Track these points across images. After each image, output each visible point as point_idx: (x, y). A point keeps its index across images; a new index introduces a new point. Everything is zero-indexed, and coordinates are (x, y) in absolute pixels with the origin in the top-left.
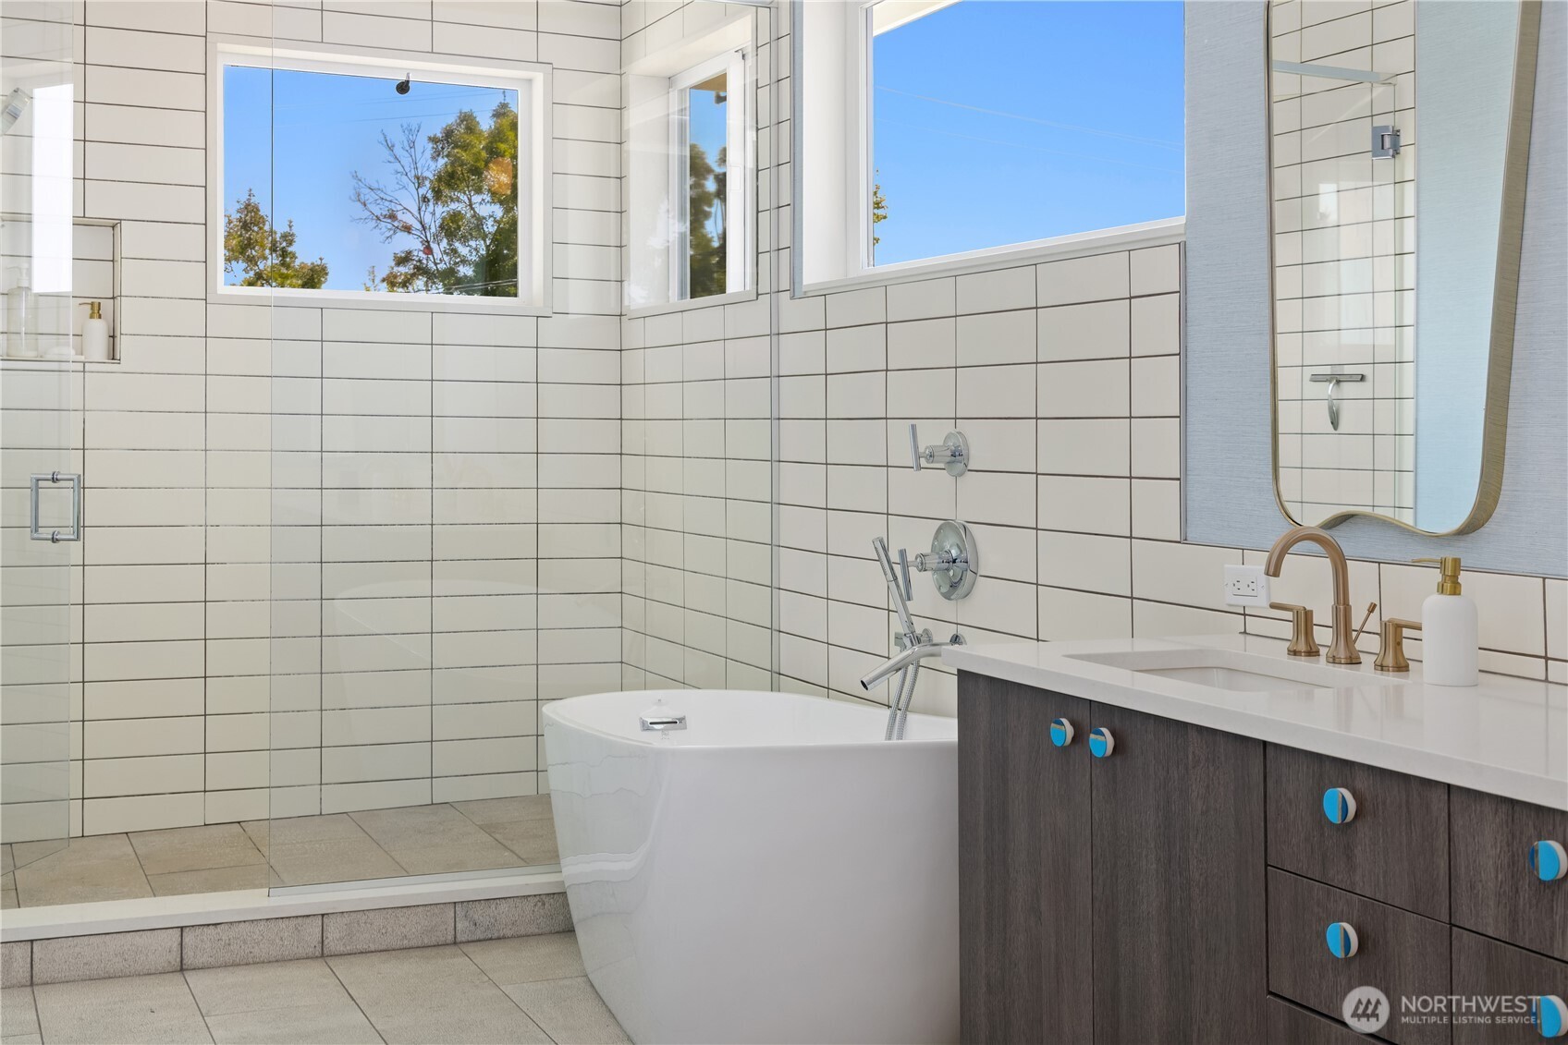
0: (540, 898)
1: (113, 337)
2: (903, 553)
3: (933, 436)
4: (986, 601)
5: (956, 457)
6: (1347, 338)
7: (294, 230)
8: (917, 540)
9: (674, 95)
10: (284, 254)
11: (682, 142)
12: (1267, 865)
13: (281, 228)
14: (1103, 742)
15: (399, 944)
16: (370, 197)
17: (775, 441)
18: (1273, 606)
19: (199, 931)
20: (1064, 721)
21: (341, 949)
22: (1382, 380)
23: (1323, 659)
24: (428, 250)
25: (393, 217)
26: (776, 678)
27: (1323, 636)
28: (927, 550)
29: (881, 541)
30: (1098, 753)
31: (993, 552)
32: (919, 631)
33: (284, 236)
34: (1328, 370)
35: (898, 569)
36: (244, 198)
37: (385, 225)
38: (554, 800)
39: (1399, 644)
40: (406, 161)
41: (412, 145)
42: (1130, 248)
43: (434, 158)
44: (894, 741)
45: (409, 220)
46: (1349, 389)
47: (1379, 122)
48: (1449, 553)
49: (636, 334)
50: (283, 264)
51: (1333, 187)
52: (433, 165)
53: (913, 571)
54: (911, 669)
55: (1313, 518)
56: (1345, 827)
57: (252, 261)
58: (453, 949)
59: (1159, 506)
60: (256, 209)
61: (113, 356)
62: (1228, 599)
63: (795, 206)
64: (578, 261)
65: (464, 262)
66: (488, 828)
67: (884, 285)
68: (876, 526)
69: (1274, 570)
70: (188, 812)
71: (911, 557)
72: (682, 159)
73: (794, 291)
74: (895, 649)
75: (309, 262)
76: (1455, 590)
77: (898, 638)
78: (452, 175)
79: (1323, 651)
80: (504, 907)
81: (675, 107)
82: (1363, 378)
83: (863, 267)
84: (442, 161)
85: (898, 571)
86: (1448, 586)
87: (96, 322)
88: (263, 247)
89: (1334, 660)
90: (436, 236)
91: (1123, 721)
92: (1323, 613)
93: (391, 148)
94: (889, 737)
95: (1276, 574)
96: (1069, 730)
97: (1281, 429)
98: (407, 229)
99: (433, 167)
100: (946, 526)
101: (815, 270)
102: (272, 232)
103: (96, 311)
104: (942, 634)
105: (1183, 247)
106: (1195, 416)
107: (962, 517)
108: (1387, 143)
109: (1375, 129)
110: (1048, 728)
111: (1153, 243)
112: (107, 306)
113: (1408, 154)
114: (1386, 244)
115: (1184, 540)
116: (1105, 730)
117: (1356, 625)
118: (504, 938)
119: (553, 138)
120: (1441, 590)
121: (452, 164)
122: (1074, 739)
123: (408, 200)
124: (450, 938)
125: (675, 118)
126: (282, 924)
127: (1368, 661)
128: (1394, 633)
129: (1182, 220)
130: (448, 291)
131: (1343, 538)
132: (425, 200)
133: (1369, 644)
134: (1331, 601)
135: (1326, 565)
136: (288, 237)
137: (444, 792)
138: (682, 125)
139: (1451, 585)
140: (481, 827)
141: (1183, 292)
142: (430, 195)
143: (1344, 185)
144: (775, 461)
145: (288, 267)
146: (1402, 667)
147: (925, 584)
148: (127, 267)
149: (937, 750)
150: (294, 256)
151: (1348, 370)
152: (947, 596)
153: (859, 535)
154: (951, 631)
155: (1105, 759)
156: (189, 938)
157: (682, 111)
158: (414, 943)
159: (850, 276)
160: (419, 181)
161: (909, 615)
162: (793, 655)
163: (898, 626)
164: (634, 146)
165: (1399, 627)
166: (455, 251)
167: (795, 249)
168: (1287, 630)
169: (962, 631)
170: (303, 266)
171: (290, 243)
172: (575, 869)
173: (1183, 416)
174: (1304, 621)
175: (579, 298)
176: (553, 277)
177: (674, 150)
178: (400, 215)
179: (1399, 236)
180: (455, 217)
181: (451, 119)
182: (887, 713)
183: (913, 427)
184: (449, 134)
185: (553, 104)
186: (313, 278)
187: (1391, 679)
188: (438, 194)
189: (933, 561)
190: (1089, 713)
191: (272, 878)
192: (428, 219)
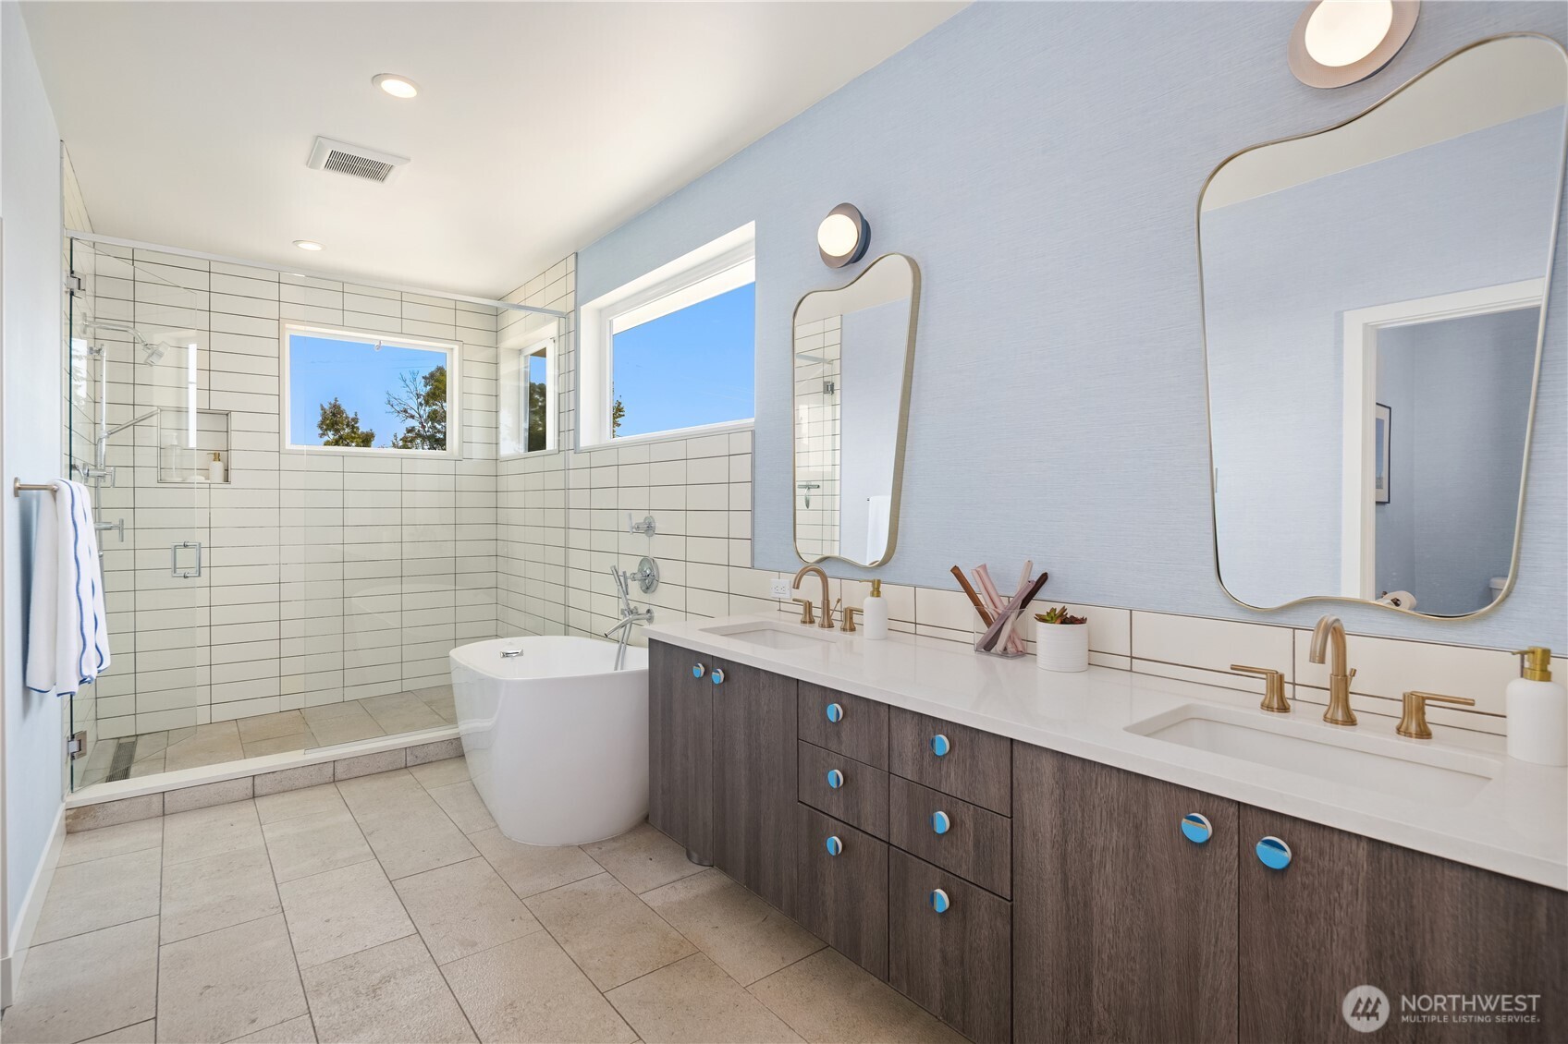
0: (450, 741)
1: (227, 470)
2: (624, 573)
3: (639, 518)
4: (663, 594)
5: (649, 529)
6: (811, 469)
7: (358, 417)
8: (630, 566)
9: (522, 358)
10: (353, 427)
11: (526, 381)
12: (798, 739)
13: (351, 415)
14: (718, 676)
15: (377, 771)
16: (395, 402)
17: (567, 519)
18: (794, 600)
19: (263, 777)
20: (700, 665)
21: (345, 777)
22: (827, 487)
23: (816, 624)
24: (424, 427)
25: (405, 411)
26: (567, 629)
27: (817, 612)
28: (636, 571)
29: (615, 567)
30: (716, 682)
31: (666, 571)
32: (632, 607)
33: (353, 420)
34: (804, 483)
35: (622, 579)
36: (333, 402)
37: (402, 415)
38: (456, 690)
39: (851, 618)
40: (412, 388)
41: (415, 379)
42: (729, 432)
43: (425, 386)
44: (619, 671)
45: (413, 412)
46: (813, 491)
47: (826, 379)
48: (875, 576)
49: (503, 468)
50: (353, 432)
51: (807, 407)
52: (424, 389)
53: (629, 581)
54: (628, 626)
55: (812, 559)
56: (838, 723)
57: (337, 431)
58: (405, 771)
59: (741, 553)
60: (339, 407)
61: (227, 480)
62: (773, 595)
63: (576, 410)
64: (477, 435)
65: (439, 432)
66: (429, 704)
67: (617, 447)
68: (612, 560)
69: (797, 586)
70: (271, 706)
71: (628, 575)
72: (525, 388)
73: (576, 450)
74: (621, 617)
75: (365, 431)
76: (878, 595)
77: (622, 610)
78: (434, 394)
79: (817, 620)
80: (431, 747)
81: (522, 366)
82: (819, 487)
83: (607, 439)
84: (428, 388)
85: (622, 580)
86: (875, 593)
87: (217, 463)
88: (343, 424)
89: (822, 626)
90: (426, 420)
91: (729, 667)
92: (817, 601)
93: (405, 381)
94: (616, 669)
95: (798, 588)
96: (702, 669)
97: (797, 522)
98: (412, 417)
99: (424, 390)
100: (645, 560)
101: (585, 441)
102: (347, 417)
103: (217, 457)
104: (643, 609)
105: (753, 432)
106: (758, 510)
107: (651, 556)
108: (829, 388)
109: (824, 383)
110: (692, 668)
111: (740, 430)
112: (223, 455)
113: (837, 393)
114: (828, 431)
115: (753, 567)
116: (719, 670)
117: (832, 607)
118: (432, 762)
119: (463, 376)
120: (872, 595)
121: (434, 389)
122: (705, 673)
123: (413, 403)
124: (403, 765)
125: (523, 370)
126: (312, 768)
127: (838, 625)
128: (849, 613)
129: (753, 420)
130: (432, 448)
131: (826, 568)
132: (421, 404)
133: (836, 616)
134: (821, 598)
135: (818, 580)
136: (355, 420)
137: (408, 686)
138: (526, 372)
139: (876, 592)
140: (425, 703)
141: (753, 453)
142: (423, 402)
143: (811, 406)
144: (567, 528)
145: (355, 433)
146: (853, 629)
147: (634, 587)
148: (234, 435)
149: (639, 674)
150: (358, 428)
151: (813, 483)
152: (645, 592)
153: (606, 563)
154: (647, 607)
155: (720, 684)
156: (257, 781)
157: (525, 367)
158: (384, 769)
159: (603, 443)
160: (418, 396)
161: (627, 600)
162: (574, 617)
163: (623, 606)
164: (502, 382)
165: (851, 611)
166: (435, 427)
167: (576, 430)
168: (800, 609)
169: (652, 607)
170: (362, 433)
171: (356, 423)
172: (464, 727)
173: (752, 511)
174: (808, 606)
175: (478, 451)
176: (463, 442)
177: (522, 384)
178: (409, 411)
179: (834, 426)
180: (435, 412)
181: (433, 369)
182: (617, 646)
183: (630, 515)
184: (432, 375)
185: (463, 360)
186: (366, 440)
187: (848, 635)
188: (427, 403)
189: (639, 576)
190: (711, 662)
191: (312, 741)
192: (422, 412)
